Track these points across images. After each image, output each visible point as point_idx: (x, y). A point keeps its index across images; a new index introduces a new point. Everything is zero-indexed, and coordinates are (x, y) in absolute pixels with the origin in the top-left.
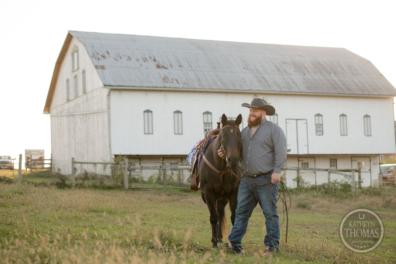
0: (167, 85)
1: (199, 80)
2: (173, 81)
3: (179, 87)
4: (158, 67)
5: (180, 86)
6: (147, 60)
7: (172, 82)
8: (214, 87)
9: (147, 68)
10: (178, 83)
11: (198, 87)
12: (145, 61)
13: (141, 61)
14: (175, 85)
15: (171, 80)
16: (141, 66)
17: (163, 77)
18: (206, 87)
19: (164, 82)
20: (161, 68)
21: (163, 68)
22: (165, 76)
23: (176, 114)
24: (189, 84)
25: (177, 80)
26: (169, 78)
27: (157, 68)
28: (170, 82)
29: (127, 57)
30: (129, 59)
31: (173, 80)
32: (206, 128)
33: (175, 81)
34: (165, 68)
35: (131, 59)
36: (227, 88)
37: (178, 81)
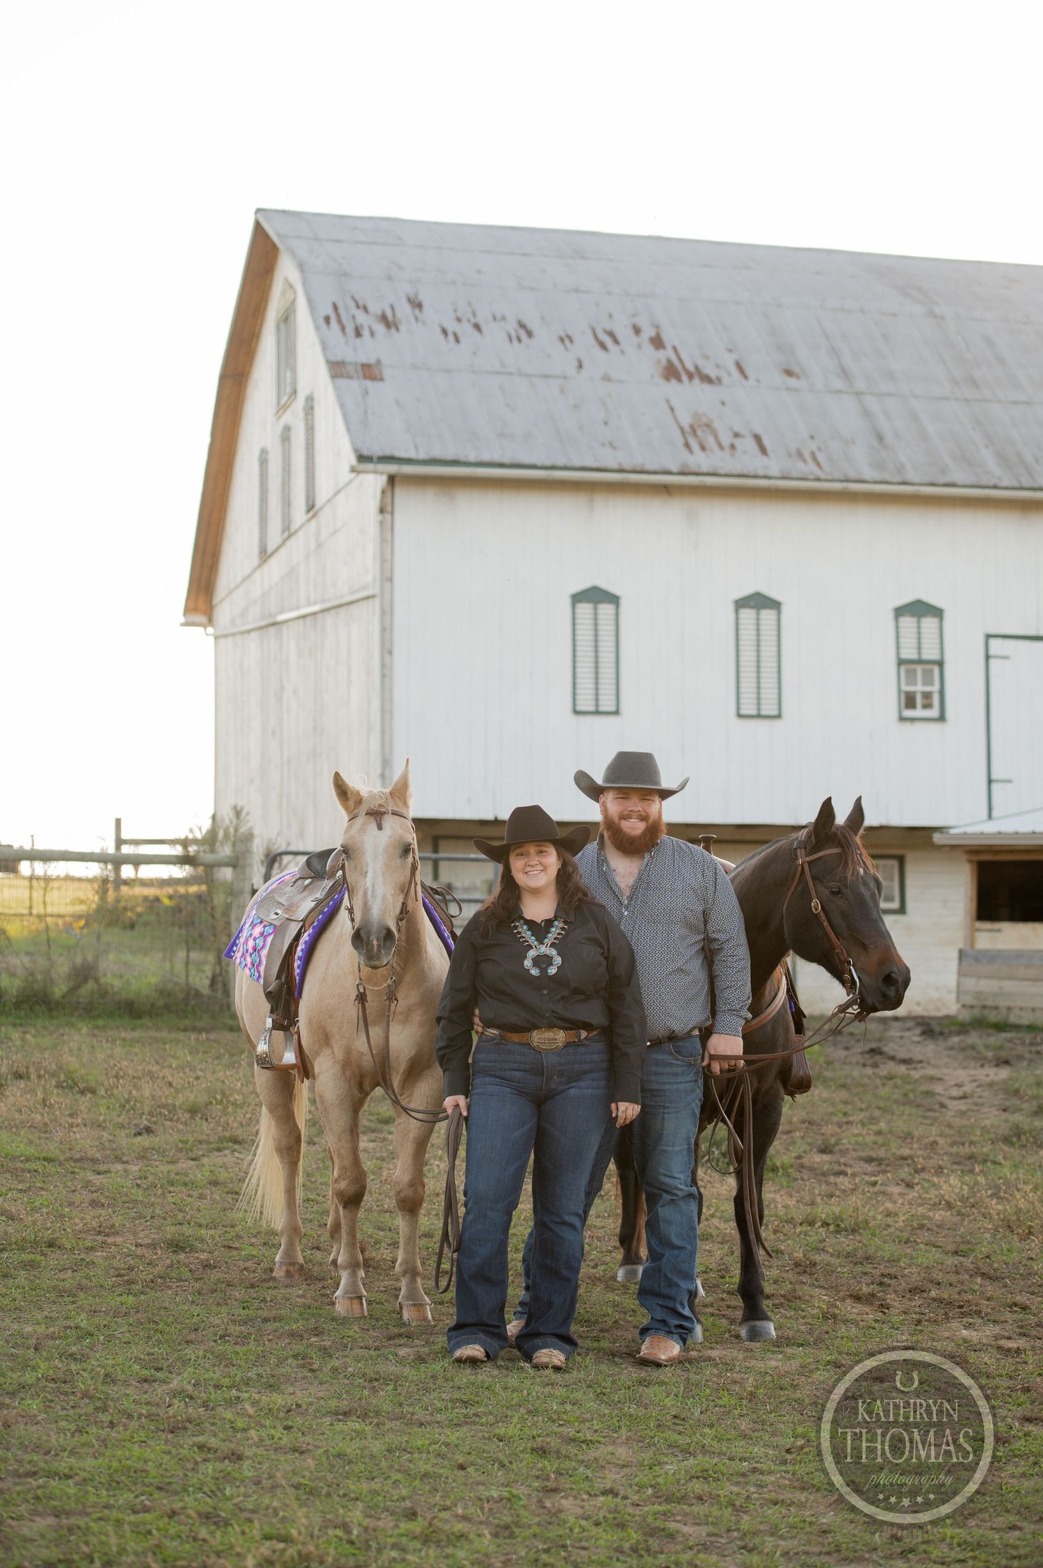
0: (700, 460)
1: (880, 438)
2: (737, 442)
3: (761, 472)
4: (671, 372)
5: (773, 465)
6: (616, 342)
7: (733, 447)
8: (958, 476)
9: (607, 378)
10: (763, 450)
11: (868, 473)
12: (603, 346)
13: (584, 344)
14: (748, 460)
15: (726, 439)
16: (580, 366)
17: (686, 421)
18: (911, 476)
19: (687, 445)
20: (684, 377)
21: (696, 381)
22: (696, 416)
23: (747, 615)
24: (820, 456)
25: (758, 439)
26: (717, 425)
27: (661, 381)
28: (721, 447)
29: (511, 326)
30: (523, 334)
31: (737, 435)
32: (910, 689)
33: (749, 444)
34: (706, 379)
35: (530, 334)
36: (1026, 482)
37: (766, 442)
